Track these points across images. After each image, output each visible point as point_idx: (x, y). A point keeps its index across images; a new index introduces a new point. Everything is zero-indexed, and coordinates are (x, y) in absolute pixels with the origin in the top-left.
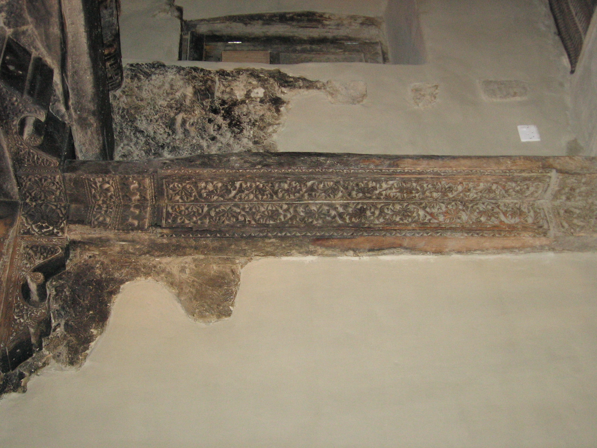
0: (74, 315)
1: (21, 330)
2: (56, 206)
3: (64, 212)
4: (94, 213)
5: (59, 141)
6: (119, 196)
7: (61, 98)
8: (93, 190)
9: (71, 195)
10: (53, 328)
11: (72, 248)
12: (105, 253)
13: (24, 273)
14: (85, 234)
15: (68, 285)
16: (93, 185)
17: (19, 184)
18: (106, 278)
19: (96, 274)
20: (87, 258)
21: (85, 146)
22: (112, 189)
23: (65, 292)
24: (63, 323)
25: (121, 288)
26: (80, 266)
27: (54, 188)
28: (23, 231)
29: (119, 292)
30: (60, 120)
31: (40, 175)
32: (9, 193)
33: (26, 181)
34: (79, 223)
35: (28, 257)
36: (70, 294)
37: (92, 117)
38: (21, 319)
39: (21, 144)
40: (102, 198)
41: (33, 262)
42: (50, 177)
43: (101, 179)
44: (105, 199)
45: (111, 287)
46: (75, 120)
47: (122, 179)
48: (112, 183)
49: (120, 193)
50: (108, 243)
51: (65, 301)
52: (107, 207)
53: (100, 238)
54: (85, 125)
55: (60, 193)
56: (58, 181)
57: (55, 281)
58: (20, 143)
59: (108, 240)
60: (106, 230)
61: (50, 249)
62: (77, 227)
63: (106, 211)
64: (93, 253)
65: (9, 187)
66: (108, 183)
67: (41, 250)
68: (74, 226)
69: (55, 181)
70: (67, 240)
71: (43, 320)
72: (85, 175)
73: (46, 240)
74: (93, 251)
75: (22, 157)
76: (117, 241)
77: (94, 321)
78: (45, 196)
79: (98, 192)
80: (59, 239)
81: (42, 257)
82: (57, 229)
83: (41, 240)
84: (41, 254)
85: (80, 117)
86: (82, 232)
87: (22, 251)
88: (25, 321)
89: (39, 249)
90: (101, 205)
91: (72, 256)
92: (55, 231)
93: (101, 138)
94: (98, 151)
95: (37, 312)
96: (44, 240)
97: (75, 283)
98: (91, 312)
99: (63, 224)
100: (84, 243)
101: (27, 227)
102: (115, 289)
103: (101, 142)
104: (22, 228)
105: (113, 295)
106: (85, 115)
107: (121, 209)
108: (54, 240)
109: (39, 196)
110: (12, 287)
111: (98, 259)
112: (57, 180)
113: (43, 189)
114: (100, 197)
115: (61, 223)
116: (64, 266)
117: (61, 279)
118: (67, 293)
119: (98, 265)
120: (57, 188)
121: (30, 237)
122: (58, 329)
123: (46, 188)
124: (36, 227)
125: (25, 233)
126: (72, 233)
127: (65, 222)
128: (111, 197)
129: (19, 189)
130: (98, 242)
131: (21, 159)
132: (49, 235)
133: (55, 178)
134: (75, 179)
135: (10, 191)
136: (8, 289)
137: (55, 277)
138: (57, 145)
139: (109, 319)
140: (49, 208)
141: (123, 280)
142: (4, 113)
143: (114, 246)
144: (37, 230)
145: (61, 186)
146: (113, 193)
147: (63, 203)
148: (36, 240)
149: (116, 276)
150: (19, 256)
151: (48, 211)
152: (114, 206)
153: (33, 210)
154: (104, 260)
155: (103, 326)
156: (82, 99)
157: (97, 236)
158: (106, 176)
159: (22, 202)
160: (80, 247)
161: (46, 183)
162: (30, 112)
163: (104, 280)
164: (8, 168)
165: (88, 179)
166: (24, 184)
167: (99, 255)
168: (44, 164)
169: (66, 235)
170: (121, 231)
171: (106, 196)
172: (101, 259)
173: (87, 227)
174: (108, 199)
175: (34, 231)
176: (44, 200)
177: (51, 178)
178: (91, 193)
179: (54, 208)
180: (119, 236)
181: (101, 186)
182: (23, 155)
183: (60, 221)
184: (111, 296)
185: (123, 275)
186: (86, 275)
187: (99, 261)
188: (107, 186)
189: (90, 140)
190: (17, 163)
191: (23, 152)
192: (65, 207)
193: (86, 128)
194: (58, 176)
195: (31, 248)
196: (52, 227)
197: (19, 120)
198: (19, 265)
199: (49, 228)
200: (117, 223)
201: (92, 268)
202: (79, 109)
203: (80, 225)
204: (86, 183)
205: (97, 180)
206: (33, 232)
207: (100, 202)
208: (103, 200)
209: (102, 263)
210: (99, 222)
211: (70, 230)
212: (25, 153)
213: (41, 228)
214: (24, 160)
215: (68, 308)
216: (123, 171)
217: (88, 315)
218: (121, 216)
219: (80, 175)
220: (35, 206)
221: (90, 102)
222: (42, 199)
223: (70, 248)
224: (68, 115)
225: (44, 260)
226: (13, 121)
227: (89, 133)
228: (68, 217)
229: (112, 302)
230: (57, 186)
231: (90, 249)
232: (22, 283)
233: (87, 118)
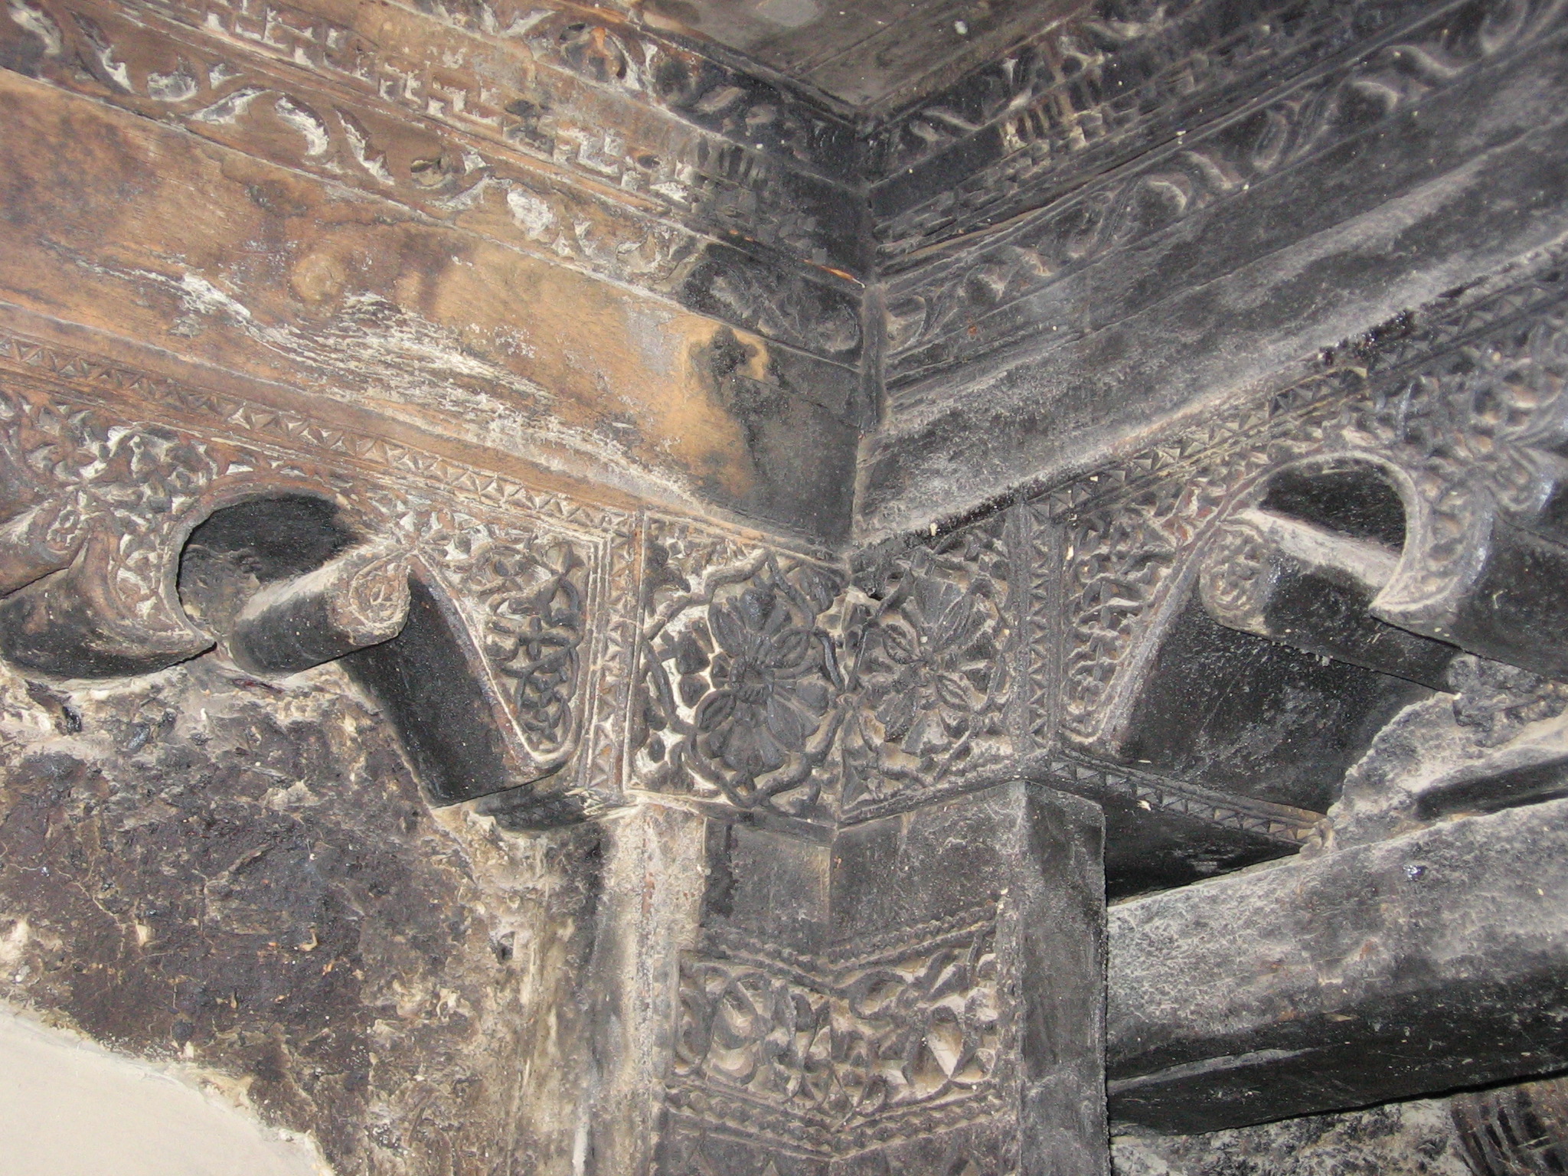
0: (129, 824)
1: (24, 453)
2: (820, 758)
3: (782, 800)
4: (777, 983)
5: (1225, 752)
6: (884, 1136)
7: (1503, 757)
8: (922, 972)
9: (887, 841)
10: (55, 687)
11: (564, 845)
12: (525, 1043)
13: (407, 522)
14: (646, 909)
15: (331, 802)
16: (948, 971)
17: (953, 532)
18: (367, 1043)
19: (396, 986)
20: (498, 933)
21: (1184, 933)
22: (923, 1090)
23: (285, 784)
24: (80, 748)
25: (298, 1136)
26: (450, 889)
27: (933, 735)
28: (674, 546)
29: (271, 1122)
30: (1353, 771)
31: (1010, 646)
32: (898, 492)
33: (974, 567)
34: (712, 882)
35: (511, 562)
36: (273, 815)
37: (1386, 956)
38: (99, 465)
39: (1208, 502)
40: (866, 1030)
41: (475, 588)
42: (1002, 700)
43: (988, 1014)
44: (862, 1049)
45: (307, 1072)
46: (1355, 856)
47: (993, 1148)
48: (968, 1087)
49: (897, 1142)
50: (583, 1056)
51: (226, 779)
52: (810, 1065)
53: (615, 1008)
54: (1329, 922)
55: (899, 776)
56: (976, 751)
57: (360, 731)
58: (1217, 492)
59: (601, 1060)
60: (662, 1042)
61: (558, 699)
62: (685, 869)
63: (785, 1055)
64: (524, 970)
65: (937, 483)
66: (968, 1061)
67: (550, 641)
68: (692, 852)
69: (976, 735)
70: (609, 805)
71: (88, 603)
72: (1013, 915)
73: (609, 679)
74: (542, 968)
75: (1125, 521)
76: (595, 1116)
77: (82, 950)
78: (879, 692)
79: (908, 1004)
80: (614, 753)
81: (508, 644)
82: (678, 749)
83: (613, 649)
84: (523, 641)
85: (1375, 885)
86: (656, 899)
87: (549, 529)
88: (81, 487)
89: (559, 632)
90: (826, 1029)
91: (513, 847)
92: (670, 739)
93: (1244, 1024)
94: (1160, 1010)
95: (142, 568)
96: (615, 665)
97: (344, 851)
98: (143, 933)
99: (709, 786)
100: (587, 911)
101: (697, 571)
102: (289, 1096)
103: (1218, 1029)
104: (691, 546)
105: (249, 1080)
106: (1394, 912)
107: (798, 1148)
108: (608, 725)
109: (879, 653)
110: (319, 437)
111: (490, 1004)
112: (979, 747)
113: (924, 671)
114: (876, 1017)
115: (716, 778)
116: (453, 791)
117: (374, 770)
118: (279, 798)
119: (450, 999)
120: (931, 749)
121: (632, 579)
122: (45, 721)
123: (930, 691)
124: (697, 627)
125: (657, 557)
126: (651, 832)
127: (722, 799)
128: (878, 1085)
129: (924, 537)
130: (593, 993)
131: (1107, 518)
132: (641, 693)
133: (993, 732)
134: (988, 855)
135: (912, 493)
136: (306, 412)
137: (390, 731)
138: (1203, 739)
139: (89, 1042)
140: (812, 715)
141: (349, 1151)
142: (1421, 358)
143: (566, 1096)
144: (675, 628)
145: (945, 772)
146: (904, 1094)
147: (841, 801)
148: (615, 619)
149: (376, 1107)
150: (517, 504)
151: (794, 704)
152: (819, 1109)
153: (798, 622)
154: (480, 1039)
155: (44, 1001)
156: (1505, 882)
157: (631, 987)
158: (1009, 1046)
159: (845, 566)
160: (569, 890)
161: (965, 683)
162: (1436, 513)
163: (357, 1030)
164: (1049, 454)
165: (992, 932)
166: (957, 559)
167: (515, 1006)
168: (1081, 656)
169: (643, 797)
170: (654, 1139)
171: (880, 1054)
172: (489, 1022)
173: (691, 926)
174: (861, 1071)
175: (672, 615)
176: (856, 685)
177: (991, 706)
178: (901, 960)
179: (812, 745)
180: (624, 1126)
181: (945, 1017)
182: (1142, 526)
183: (729, 775)
184: (247, 1070)
185: (382, 1154)
186: (393, 924)
187: (477, 1005)
188: (947, 1055)
189: (1224, 961)
190: (1084, 496)
191: (1157, 523)
192: (811, 807)
193: (1303, 927)
194: (1005, 749)
195: (563, 586)
196: (691, 721)
197: (1376, 459)
198: (461, 497)
199: (689, 701)
200: (711, 1119)
201: (436, 965)
202: (1433, 874)
203: (699, 887)
204: (963, 923)
205: (985, 991)
206: (661, 608)
207: (842, 1023)
208: (854, 1036)
209: (461, 1027)
210: (715, 1003)
211: (668, 824)
212: (1155, 536)
213: (691, 656)
214: (1104, 537)
215: (177, 790)
216: (1046, 1152)
217: (124, 915)
218: (751, 1144)
219: (1013, 881)
220: (821, 635)
221: (1491, 936)
222: (865, 679)
223: (565, 834)
224: (1382, 816)
225: (487, 649)
226: (1361, 426)
227: (1276, 950)
228: (748, 818)
229: (209, 1072)
230: (945, 749)
231: (555, 953)
232: (341, 500)
233: (1374, 926)
